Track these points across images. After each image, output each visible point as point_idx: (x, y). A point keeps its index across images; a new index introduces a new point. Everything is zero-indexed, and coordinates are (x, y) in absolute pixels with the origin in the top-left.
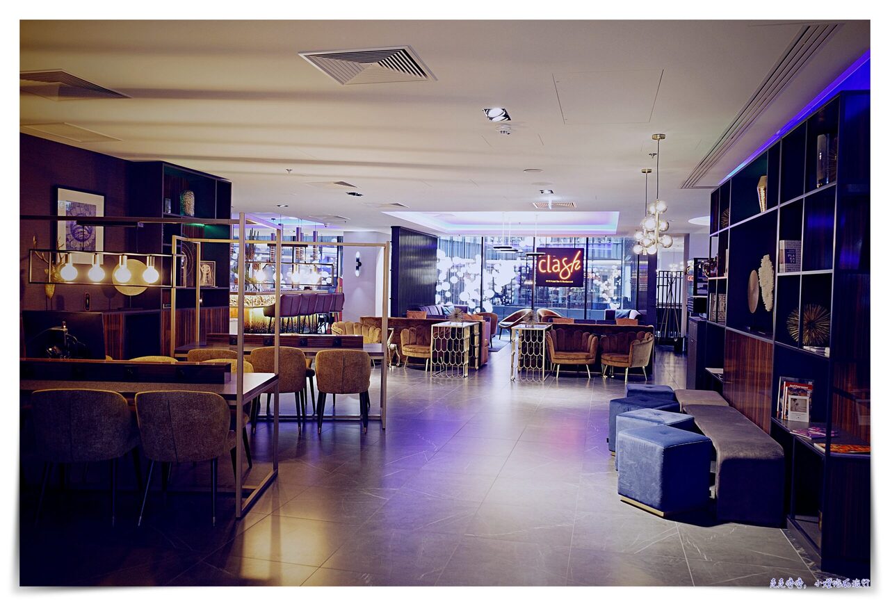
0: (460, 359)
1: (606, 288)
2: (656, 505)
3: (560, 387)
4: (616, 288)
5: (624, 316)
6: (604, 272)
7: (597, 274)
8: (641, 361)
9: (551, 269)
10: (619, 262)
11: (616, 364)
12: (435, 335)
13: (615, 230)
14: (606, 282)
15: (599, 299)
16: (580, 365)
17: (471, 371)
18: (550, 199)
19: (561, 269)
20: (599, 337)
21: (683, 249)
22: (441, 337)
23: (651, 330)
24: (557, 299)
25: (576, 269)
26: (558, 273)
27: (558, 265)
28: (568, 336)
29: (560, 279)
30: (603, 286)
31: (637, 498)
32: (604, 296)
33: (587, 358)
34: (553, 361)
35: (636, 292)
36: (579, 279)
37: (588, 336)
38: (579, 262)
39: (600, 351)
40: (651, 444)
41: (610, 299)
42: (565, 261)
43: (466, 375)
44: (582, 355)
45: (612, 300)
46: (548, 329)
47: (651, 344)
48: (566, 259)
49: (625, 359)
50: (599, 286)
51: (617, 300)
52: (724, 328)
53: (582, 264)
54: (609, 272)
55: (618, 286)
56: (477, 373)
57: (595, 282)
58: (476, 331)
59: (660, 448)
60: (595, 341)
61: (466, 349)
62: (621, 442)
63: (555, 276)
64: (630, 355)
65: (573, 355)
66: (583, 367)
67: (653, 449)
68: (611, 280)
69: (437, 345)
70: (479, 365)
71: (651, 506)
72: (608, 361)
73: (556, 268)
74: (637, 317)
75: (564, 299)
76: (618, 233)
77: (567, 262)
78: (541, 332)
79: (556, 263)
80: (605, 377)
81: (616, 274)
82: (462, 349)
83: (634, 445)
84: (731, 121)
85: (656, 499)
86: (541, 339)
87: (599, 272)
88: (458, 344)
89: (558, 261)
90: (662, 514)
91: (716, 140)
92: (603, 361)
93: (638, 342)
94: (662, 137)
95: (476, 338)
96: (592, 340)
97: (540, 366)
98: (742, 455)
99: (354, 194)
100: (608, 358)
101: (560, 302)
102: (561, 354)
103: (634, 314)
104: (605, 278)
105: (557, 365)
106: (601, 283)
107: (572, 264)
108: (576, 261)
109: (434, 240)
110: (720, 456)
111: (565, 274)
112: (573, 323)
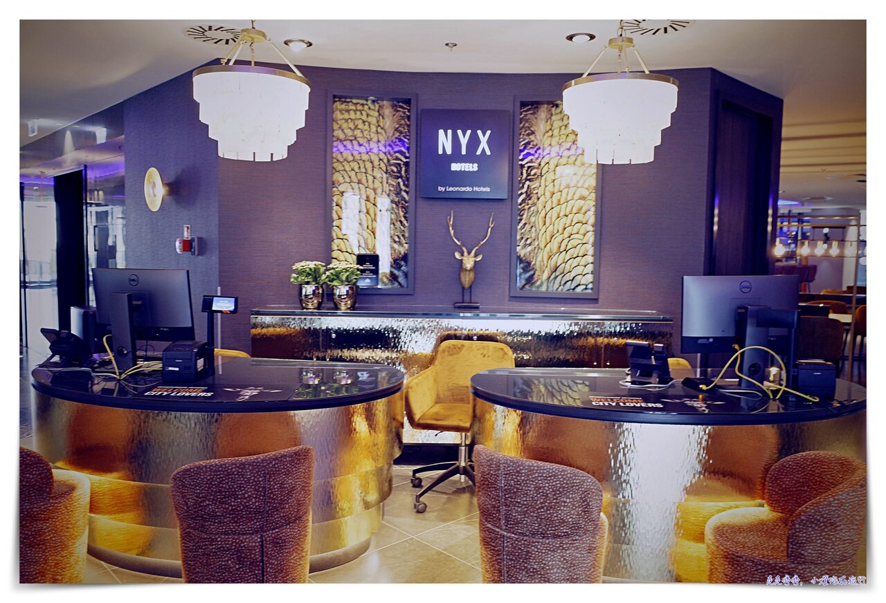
99: (863, 181)
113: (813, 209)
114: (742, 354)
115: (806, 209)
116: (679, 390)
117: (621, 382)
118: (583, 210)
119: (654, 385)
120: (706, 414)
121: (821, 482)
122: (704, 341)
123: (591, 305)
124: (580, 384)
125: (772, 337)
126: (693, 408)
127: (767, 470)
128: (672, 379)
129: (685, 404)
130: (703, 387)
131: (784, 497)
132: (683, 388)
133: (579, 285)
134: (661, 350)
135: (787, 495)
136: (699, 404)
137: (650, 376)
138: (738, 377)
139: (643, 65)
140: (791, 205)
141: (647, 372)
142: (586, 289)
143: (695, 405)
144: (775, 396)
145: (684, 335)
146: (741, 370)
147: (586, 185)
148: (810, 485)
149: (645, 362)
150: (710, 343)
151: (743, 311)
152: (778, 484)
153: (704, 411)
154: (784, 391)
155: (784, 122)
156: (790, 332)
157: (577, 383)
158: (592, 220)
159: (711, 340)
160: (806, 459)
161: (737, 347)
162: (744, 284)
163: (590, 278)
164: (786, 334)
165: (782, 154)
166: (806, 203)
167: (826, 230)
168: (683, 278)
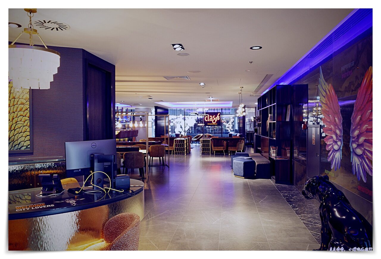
0: (183, 149)
1: (228, 126)
2: (242, 176)
3: (215, 157)
4: (232, 126)
5: (235, 136)
6: (227, 119)
7: (225, 120)
8: (240, 149)
9: (209, 120)
10: (233, 116)
11: (233, 150)
12: (175, 142)
13: (232, 106)
14: (228, 124)
15: (226, 130)
16: (221, 151)
17: (187, 154)
18: (211, 99)
19: (213, 120)
20: (227, 142)
21: (254, 111)
22: (178, 143)
23: (243, 139)
24: (209, 131)
25: (218, 119)
26: (212, 121)
27: (212, 118)
28: (217, 142)
29: (212, 123)
30: (227, 125)
31: (238, 175)
32: (228, 129)
33: (224, 148)
34: (213, 150)
35: (239, 127)
36: (219, 123)
37: (224, 142)
38: (219, 117)
39: (228, 146)
40: (241, 162)
41: (230, 130)
42: (214, 117)
43: (186, 155)
44: (222, 147)
45: (231, 131)
46: (211, 140)
47: (243, 143)
48: (215, 116)
49: (235, 148)
50: (226, 125)
51: (233, 130)
52: (260, 136)
53: (220, 118)
54: (229, 119)
55: (233, 125)
56: (188, 155)
57: (224, 123)
58: (188, 141)
59: (243, 163)
60: (226, 143)
61: (185, 147)
62: (234, 162)
63: (211, 122)
64: (237, 147)
65: (219, 148)
66: (222, 151)
67: (241, 163)
68: (230, 123)
69: (176, 145)
70: (189, 152)
71: (241, 176)
72: (230, 149)
73: (211, 119)
74: (240, 135)
75: (212, 131)
76: (232, 107)
77: (215, 117)
78: (209, 140)
79: (211, 117)
80: (229, 154)
81: (232, 120)
82: (184, 147)
83: (237, 163)
84: (259, 84)
85: (242, 174)
86: (209, 143)
87: (225, 119)
88: (183, 145)
89: (212, 117)
90: (244, 178)
91: (256, 88)
92: (229, 149)
93: (239, 143)
94: (243, 87)
95: (188, 143)
96: (225, 142)
97: (209, 151)
98: (261, 163)
99: (150, 98)
100: (230, 148)
101: (210, 132)
102: (216, 148)
103: (238, 135)
104: (228, 122)
105: (214, 151)
106: (226, 124)
107: (217, 118)
108: (218, 117)
109: (167, 110)
110: (256, 164)
111: (214, 121)
112: (218, 138)
113: (136, 108)
114: (93, 174)
115: (133, 108)
116: (66, 195)
117: (36, 196)
118: (23, 110)
119: (54, 195)
120: (75, 206)
121: (124, 226)
122: (77, 171)
123: (30, 156)
124: (26, 195)
125: (106, 166)
126: (69, 204)
127: (104, 225)
128: (64, 190)
129: (66, 202)
130: (77, 192)
131: (111, 235)
132: (68, 194)
133: (23, 146)
134: (56, 177)
135: (112, 235)
136: (72, 202)
137: (52, 190)
138: (92, 185)
139: (44, 43)
140: (127, 106)
141: (51, 188)
142: (27, 148)
143: (70, 202)
144: (107, 192)
145: (67, 169)
146: (93, 182)
147: (24, 97)
148: (120, 228)
149: (49, 184)
150: (79, 172)
151: (93, 156)
152: (108, 231)
153: (74, 204)
154: (110, 189)
155: (116, 74)
156: (111, 164)
157: (24, 195)
158: (28, 115)
159: (80, 170)
160: (118, 218)
161: (91, 172)
162: (93, 144)
163: (29, 143)
164: (110, 164)
165: (116, 87)
166: (133, 106)
167: (141, 117)
168: (65, 143)
